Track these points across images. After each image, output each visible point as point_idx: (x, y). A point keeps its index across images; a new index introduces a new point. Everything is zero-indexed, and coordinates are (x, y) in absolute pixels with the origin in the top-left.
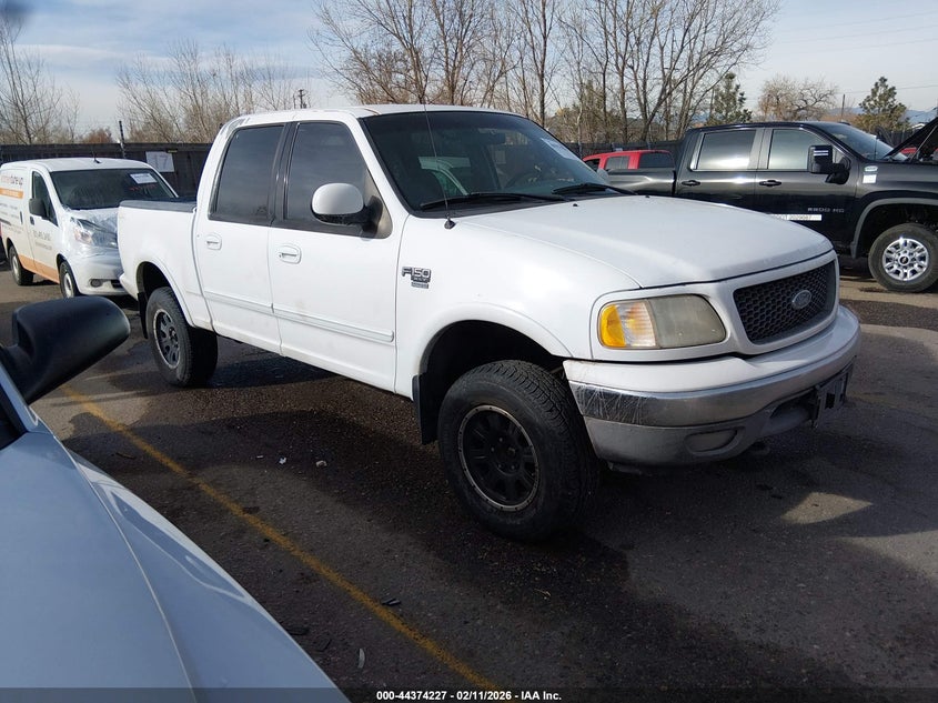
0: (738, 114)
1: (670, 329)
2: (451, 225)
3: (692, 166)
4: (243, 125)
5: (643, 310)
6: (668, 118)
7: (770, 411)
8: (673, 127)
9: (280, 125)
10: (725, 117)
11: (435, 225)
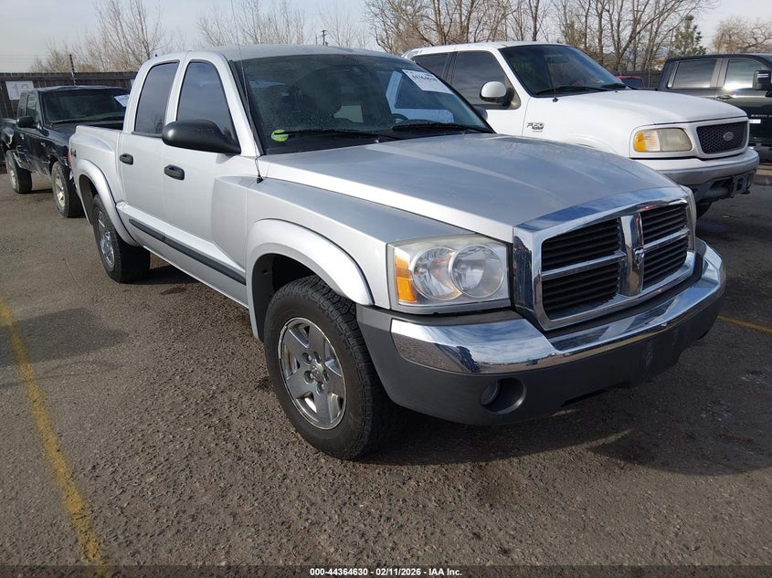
0: (695, 50)
1: (667, 144)
2: (557, 100)
3: (669, 86)
4: (418, 54)
5: (655, 134)
6: (635, 52)
7: (711, 184)
8: (639, 60)
9: (446, 54)
10: (683, 53)
11: (548, 101)
